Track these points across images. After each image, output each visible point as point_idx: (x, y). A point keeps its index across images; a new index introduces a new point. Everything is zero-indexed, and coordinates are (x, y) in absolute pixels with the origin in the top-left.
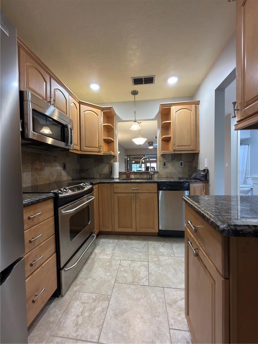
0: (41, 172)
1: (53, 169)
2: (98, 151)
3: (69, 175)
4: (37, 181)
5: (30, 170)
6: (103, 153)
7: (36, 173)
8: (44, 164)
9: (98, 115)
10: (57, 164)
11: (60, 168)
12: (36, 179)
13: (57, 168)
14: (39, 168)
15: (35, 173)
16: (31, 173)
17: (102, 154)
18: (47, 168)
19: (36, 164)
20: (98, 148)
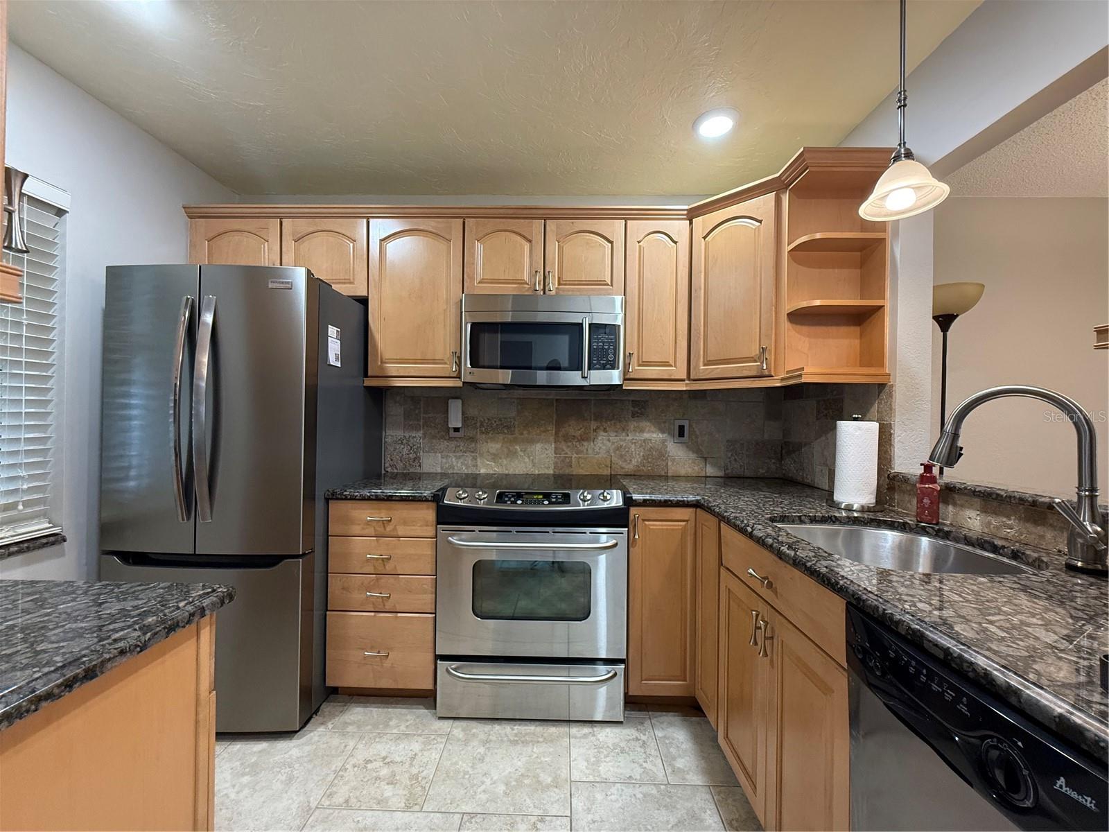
0: (585, 444)
1: (630, 438)
2: (754, 373)
3: (705, 459)
4: (571, 466)
5: (552, 439)
6: (783, 379)
7: (568, 447)
8: (593, 425)
9: (760, 221)
10: (645, 424)
11: (660, 435)
12: (568, 460)
13: (646, 435)
14: (578, 433)
15: (564, 448)
16: (553, 446)
17: (778, 385)
18: (606, 434)
19: (570, 426)
20: (756, 361)
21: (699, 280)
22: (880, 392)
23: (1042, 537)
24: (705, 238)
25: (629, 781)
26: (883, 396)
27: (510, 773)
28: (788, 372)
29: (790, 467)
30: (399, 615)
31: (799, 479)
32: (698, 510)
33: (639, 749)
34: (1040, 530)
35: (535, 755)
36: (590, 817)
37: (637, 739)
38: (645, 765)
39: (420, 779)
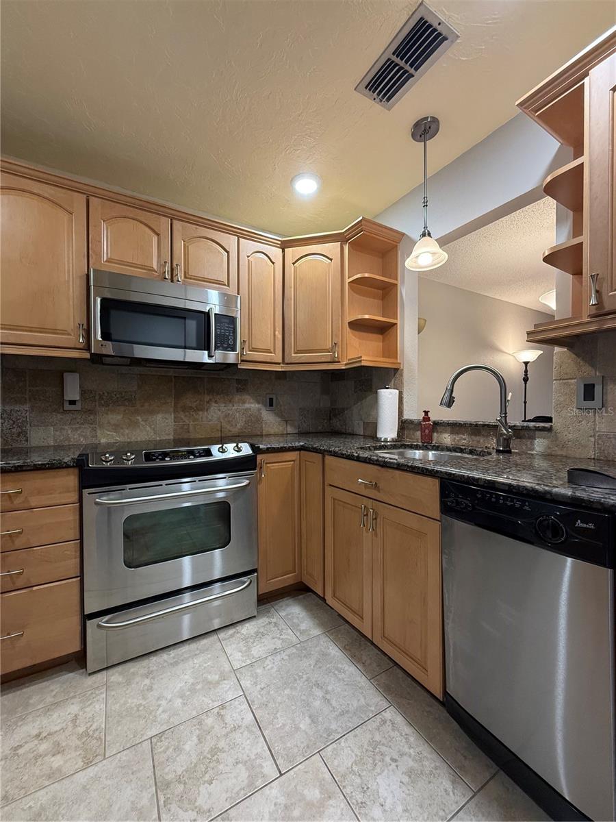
0: (201, 413)
1: (235, 408)
2: (329, 360)
3: (286, 421)
4: (189, 432)
5: (172, 410)
6: (346, 364)
7: (186, 416)
8: (207, 398)
9: (331, 260)
10: (247, 397)
11: (257, 406)
12: (186, 427)
13: (247, 406)
14: (194, 405)
15: (183, 417)
16: (173, 415)
17: (343, 368)
18: (217, 405)
19: (187, 398)
20: (329, 352)
21: (290, 292)
22: (395, 374)
23: (479, 442)
24: (294, 264)
25: (275, 652)
26: (397, 376)
27: (181, 687)
28: (349, 360)
29: (337, 424)
30: (35, 588)
31: (343, 431)
32: (302, 452)
33: (273, 629)
34: (478, 438)
35: (198, 665)
36: (258, 687)
37: (270, 623)
38: (282, 637)
39: (91, 733)
